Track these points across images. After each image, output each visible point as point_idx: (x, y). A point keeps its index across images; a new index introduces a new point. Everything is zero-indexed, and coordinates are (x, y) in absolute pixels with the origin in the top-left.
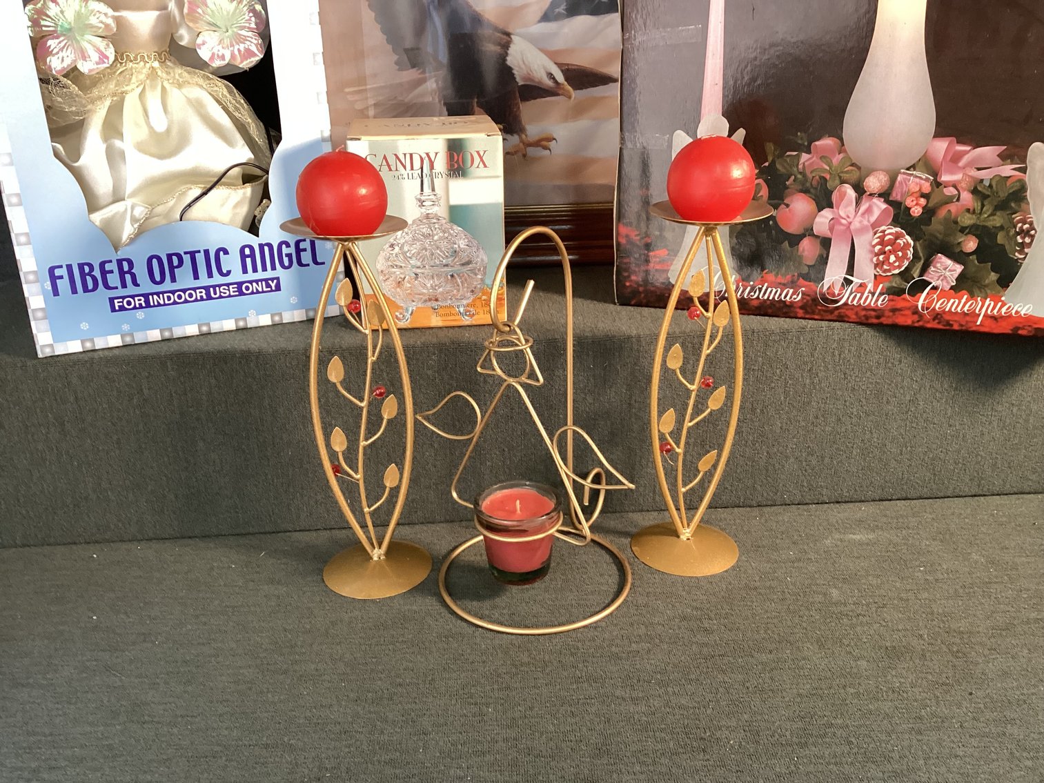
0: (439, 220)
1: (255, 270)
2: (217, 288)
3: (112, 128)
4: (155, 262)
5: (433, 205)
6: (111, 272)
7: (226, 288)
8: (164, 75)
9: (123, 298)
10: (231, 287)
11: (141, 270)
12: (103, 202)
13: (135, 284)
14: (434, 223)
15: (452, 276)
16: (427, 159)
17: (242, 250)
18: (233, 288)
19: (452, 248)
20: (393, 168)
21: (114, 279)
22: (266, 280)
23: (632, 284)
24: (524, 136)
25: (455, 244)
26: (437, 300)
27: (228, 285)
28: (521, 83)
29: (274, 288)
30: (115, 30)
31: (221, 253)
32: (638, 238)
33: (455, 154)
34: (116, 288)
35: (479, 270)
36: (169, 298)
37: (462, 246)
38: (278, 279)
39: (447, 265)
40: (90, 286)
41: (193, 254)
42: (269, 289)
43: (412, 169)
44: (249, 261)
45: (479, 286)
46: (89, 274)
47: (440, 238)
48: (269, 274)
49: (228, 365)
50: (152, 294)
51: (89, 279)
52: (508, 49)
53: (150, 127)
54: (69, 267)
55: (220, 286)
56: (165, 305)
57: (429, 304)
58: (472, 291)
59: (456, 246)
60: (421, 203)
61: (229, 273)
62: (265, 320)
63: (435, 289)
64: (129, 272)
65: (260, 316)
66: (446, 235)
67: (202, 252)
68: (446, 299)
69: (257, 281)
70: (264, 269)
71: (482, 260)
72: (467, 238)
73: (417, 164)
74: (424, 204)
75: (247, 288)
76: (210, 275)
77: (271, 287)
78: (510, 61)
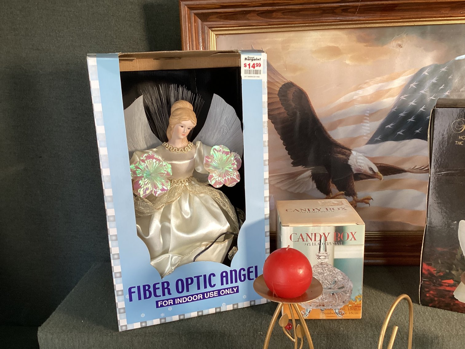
0: (328, 266)
1: (227, 283)
2: (208, 293)
3: (165, 218)
4: (180, 282)
5: (325, 258)
6: (159, 288)
7: (213, 293)
8: (191, 190)
9: (163, 301)
10: (215, 292)
11: (173, 287)
12: (157, 254)
13: (169, 293)
14: (325, 267)
15: (333, 294)
16: (323, 236)
17: (222, 274)
18: (216, 293)
19: (334, 280)
20: (305, 240)
21: (159, 292)
22: (232, 288)
23: (431, 295)
24: (355, 197)
25: (336, 278)
26: (324, 306)
27: (213, 291)
28: (355, 172)
29: (235, 292)
30: (171, 174)
31: (212, 276)
32: (436, 272)
33: (339, 234)
34: (160, 296)
35: (348, 291)
36: (185, 300)
37: (339, 279)
38: (238, 287)
39: (330, 288)
40: (148, 296)
41: (198, 277)
42: (233, 292)
43: (315, 240)
44: (224, 279)
45: (347, 300)
46: (148, 290)
47: (328, 275)
48: (234, 284)
49: (213, 340)
50: (177, 298)
51: (147, 292)
52: (349, 157)
53: (183, 216)
54: (139, 287)
55: (209, 292)
56: (182, 303)
57: (319, 307)
58: (344, 302)
59: (336, 279)
60: (319, 257)
61: (214, 285)
62: (230, 307)
63: (323, 300)
64: (167, 288)
65: (227, 306)
66: (331, 273)
67: (203, 276)
68: (329, 306)
69: (227, 289)
70: (232, 282)
71: (350, 286)
72: (343, 275)
73: (318, 238)
74: (320, 258)
75: (223, 292)
76: (205, 287)
77: (234, 291)
78: (350, 162)
